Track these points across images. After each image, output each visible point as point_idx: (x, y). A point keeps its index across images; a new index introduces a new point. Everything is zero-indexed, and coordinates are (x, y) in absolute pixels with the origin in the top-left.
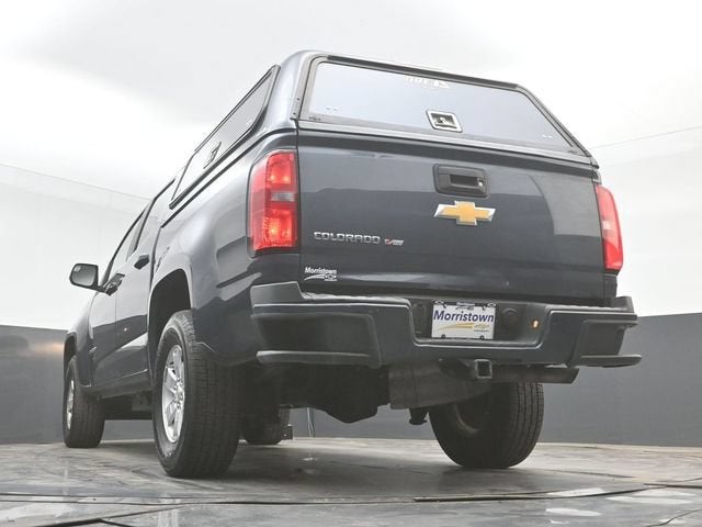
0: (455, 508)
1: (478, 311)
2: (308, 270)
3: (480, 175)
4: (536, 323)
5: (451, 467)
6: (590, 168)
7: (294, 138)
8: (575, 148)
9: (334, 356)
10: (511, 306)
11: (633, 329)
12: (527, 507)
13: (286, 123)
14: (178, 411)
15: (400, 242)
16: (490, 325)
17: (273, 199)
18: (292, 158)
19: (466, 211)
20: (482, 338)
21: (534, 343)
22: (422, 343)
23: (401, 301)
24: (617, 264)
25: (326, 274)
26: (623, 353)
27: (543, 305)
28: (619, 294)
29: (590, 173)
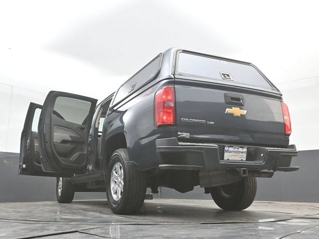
0: (217, 226)
1: (241, 150)
2: (179, 133)
3: (241, 97)
4: (262, 155)
5: (219, 210)
6: (280, 96)
7: (173, 82)
8: (274, 88)
9: (190, 166)
10: (252, 148)
11: (296, 157)
12: (245, 226)
13: (170, 76)
14: (119, 188)
15: (213, 123)
16: (245, 155)
17: (166, 105)
18: (172, 89)
19: (236, 111)
20: (242, 160)
21: (262, 162)
22: (222, 162)
23: (215, 146)
24: (289, 132)
25: (186, 135)
26: (292, 166)
27: (265, 148)
28: (290, 143)
29: (279, 98)
